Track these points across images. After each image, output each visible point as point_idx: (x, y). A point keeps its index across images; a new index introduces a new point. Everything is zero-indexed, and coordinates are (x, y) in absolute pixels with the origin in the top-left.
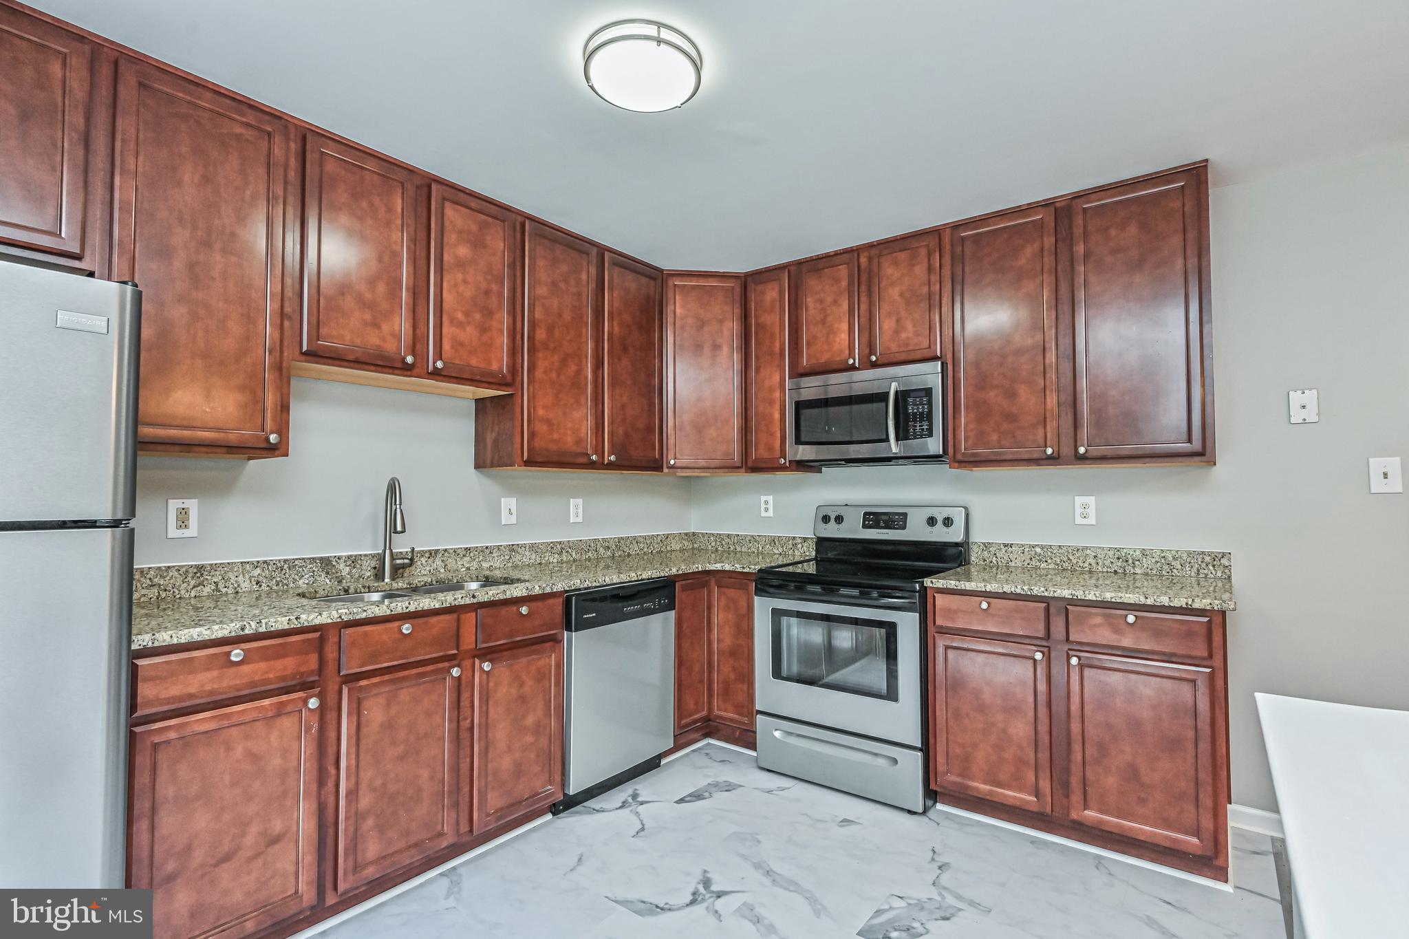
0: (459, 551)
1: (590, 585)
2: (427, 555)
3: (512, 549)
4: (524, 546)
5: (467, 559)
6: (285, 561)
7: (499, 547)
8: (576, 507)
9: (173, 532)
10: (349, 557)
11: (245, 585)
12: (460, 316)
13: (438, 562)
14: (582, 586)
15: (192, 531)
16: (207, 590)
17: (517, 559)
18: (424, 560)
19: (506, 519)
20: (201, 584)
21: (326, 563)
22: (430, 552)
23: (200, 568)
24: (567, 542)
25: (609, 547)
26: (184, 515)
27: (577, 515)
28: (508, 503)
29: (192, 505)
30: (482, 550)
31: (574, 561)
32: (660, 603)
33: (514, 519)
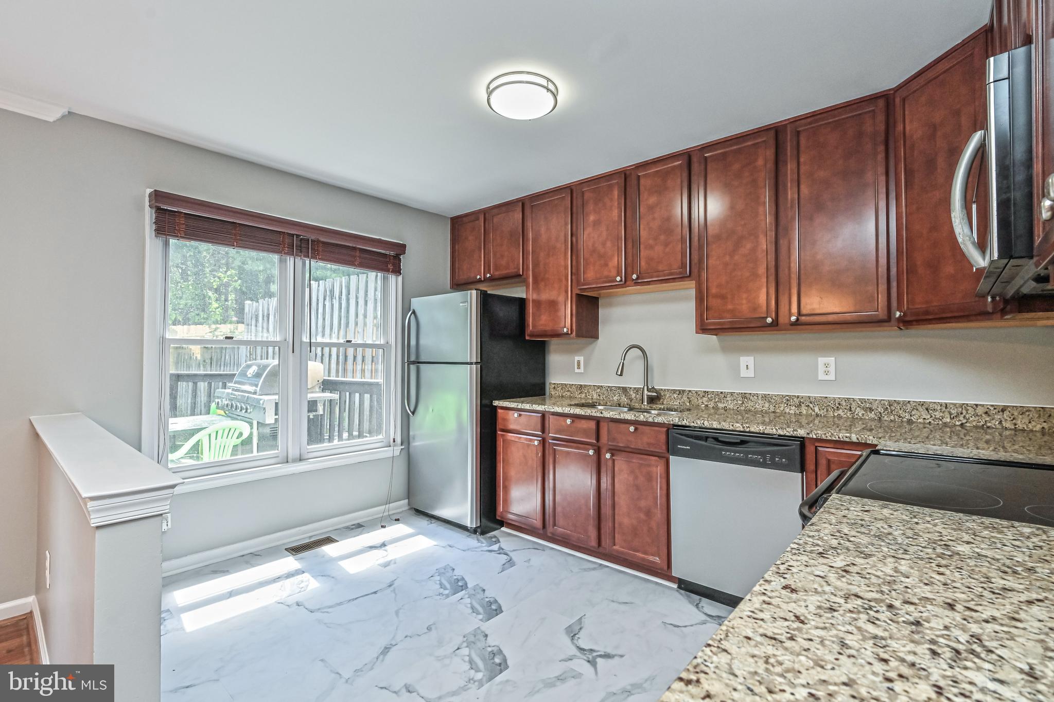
0: (699, 393)
1: (688, 424)
2: (678, 392)
3: (744, 396)
4: (757, 395)
5: (705, 399)
6: (609, 387)
7: (732, 394)
8: (827, 365)
9: (577, 371)
10: (635, 388)
14: (680, 423)
15: (582, 370)
18: (675, 396)
19: (744, 373)
23: (581, 386)
24: (809, 397)
25: (871, 410)
26: (579, 362)
27: (827, 373)
28: (747, 361)
29: (582, 359)
30: (718, 394)
31: (817, 415)
32: (772, 459)
33: (751, 373)
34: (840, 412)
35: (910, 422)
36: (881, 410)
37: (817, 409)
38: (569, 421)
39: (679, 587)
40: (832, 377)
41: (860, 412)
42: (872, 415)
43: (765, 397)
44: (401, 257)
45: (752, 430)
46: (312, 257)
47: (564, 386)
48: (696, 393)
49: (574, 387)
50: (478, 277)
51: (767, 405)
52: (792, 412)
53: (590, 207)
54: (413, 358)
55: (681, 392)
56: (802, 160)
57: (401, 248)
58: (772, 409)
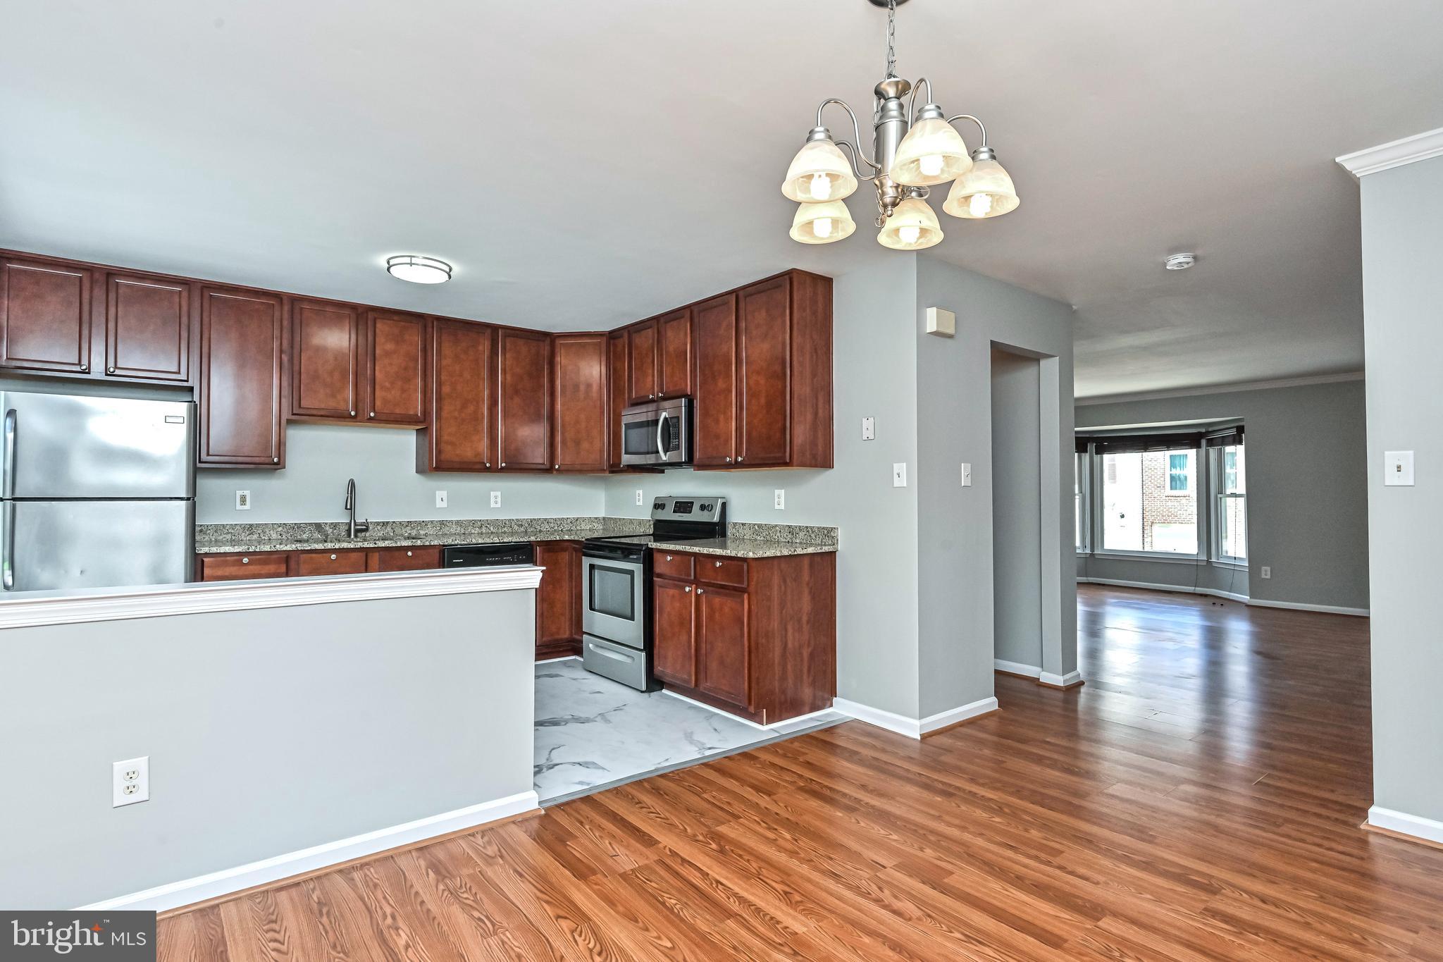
0: (403, 523)
2: (382, 524)
3: (442, 523)
4: (452, 521)
5: (409, 528)
6: (295, 524)
7: (432, 522)
8: (496, 497)
9: (239, 507)
10: (332, 524)
11: (274, 536)
12: (387, 384)
13: (389, 529)
15: (247, 507)
16: (255, 537)
17: (446, 530)
18: (379, 527)
19: (439, 504)
20: (252, 534)
21: (318, 526)
23: (251, 525)
24: (487, 520)
25: (522, 525)
26: (242, 497)
27: (496, 503)
28: (442, 494)
29: (249, 493)
30: (420, 523)
31: (492, 533)
32: (518, 558)
33: (444, 505)
34: (506, 529)
35: (540, 531)
36: (527, 525)
37: (492, 528)
38: (333, 557)
40: (499, 505)
41: (516, 527)
42: (522, 529)
43: (458, 523)
48: (400, 522)
49: (238, 527)
51: (459, 529)
52: (476, 532)
55: (385, 524)
58: (462, 532)
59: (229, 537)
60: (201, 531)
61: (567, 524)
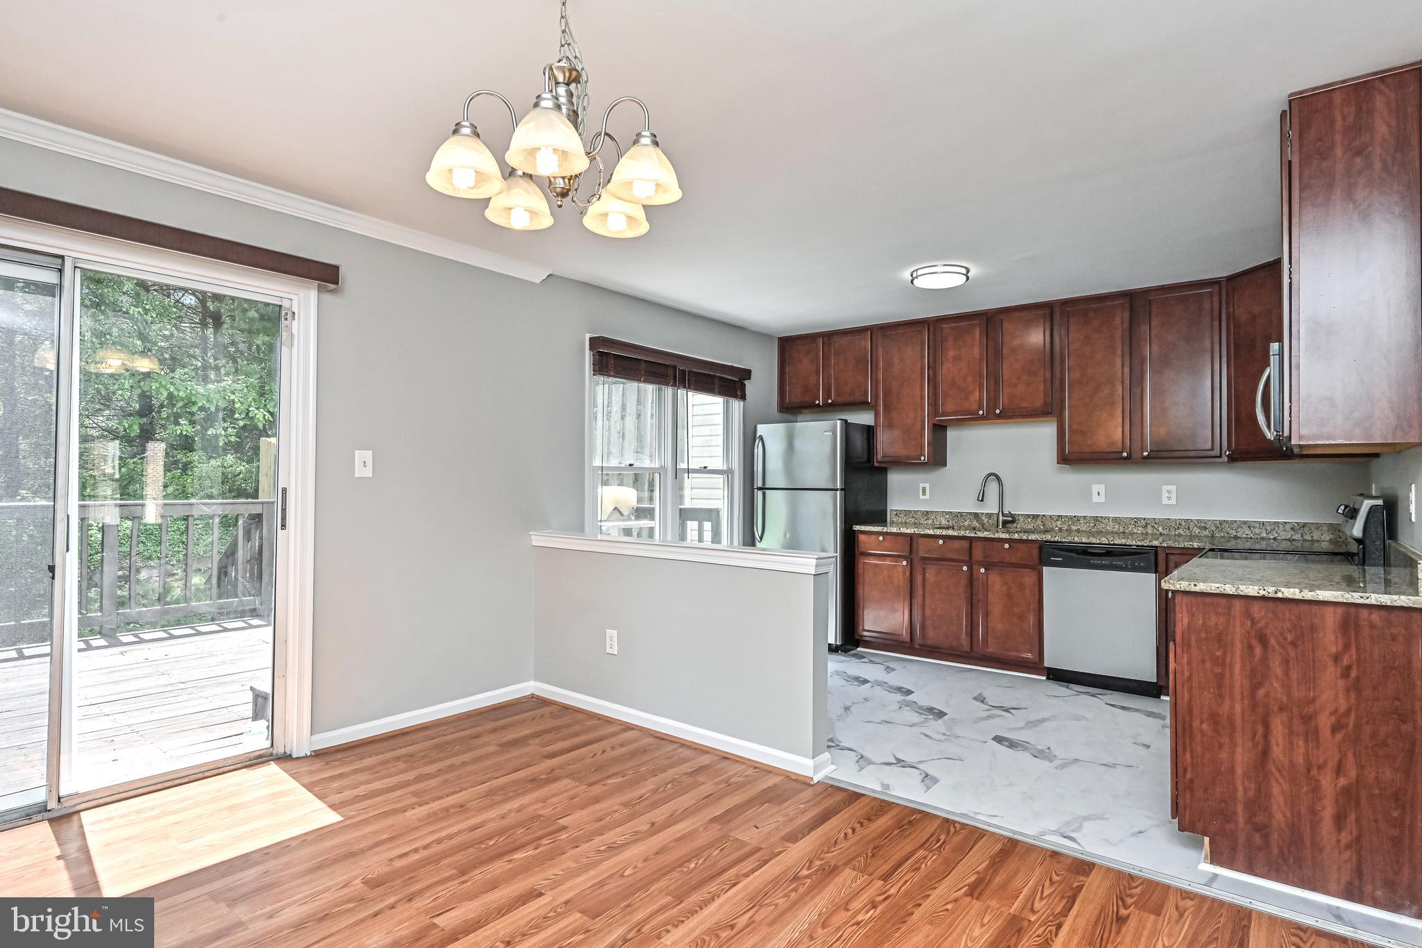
0: (1054, 517)
2: (1031, 517)
3: (1096, 519)
4: (1108, 518)
5: (1060, 522)
7: (1085, 517)
8: (1169, 492)
9: (922, 497)
10: (987, 514)
11: (944, 522)
12: (1014, 381)
13: (1040, 522)
15: (927, 497)
16: (930, 522)
17: (1101, 527)
18: (1029, 520)
19: (1095, 499)
20: (928, 519)
21: (977, 516)
22: (1034, 516)
23: (928, 512)
24: (1154, 519)
25: (1205, 528)
26: (924, 490)
27: (1169, 498)
28: (1099, 487)
29: (927, 486)
30: (1071, 518)
31: (1161, 534)
32: (1133, 564)
33: (1102, 499)
34: (1181, 531)
36: (1213, 528)
37: (1160, 529)
38: (941, 542)
39: (1048, 678)
40: (1173, 502)
41: (1196, 530)
42: (1206, 533)
43: (1115, 519)
44: (746, 382)
45: (1116, 542)
46: (689, 388)
47: (908, 513)
48: (1050, 517)
49: (919, 513)
50: (817, 402)
51: (1117, 526)
52: (1139, 532)
53: (950, 342)
54: (760, 485)
56: (1153, 324)
57: (747, 374)
58: (1122, 530)
59: (913, 520)
60: (896, 514)
61: (1285, 530)
